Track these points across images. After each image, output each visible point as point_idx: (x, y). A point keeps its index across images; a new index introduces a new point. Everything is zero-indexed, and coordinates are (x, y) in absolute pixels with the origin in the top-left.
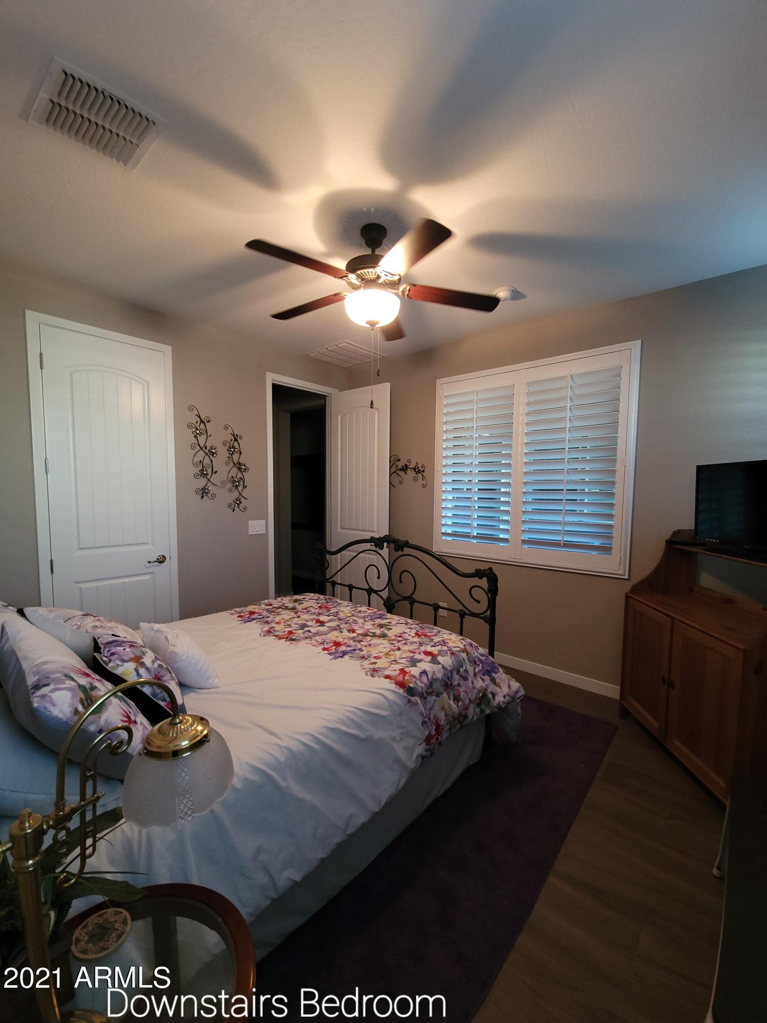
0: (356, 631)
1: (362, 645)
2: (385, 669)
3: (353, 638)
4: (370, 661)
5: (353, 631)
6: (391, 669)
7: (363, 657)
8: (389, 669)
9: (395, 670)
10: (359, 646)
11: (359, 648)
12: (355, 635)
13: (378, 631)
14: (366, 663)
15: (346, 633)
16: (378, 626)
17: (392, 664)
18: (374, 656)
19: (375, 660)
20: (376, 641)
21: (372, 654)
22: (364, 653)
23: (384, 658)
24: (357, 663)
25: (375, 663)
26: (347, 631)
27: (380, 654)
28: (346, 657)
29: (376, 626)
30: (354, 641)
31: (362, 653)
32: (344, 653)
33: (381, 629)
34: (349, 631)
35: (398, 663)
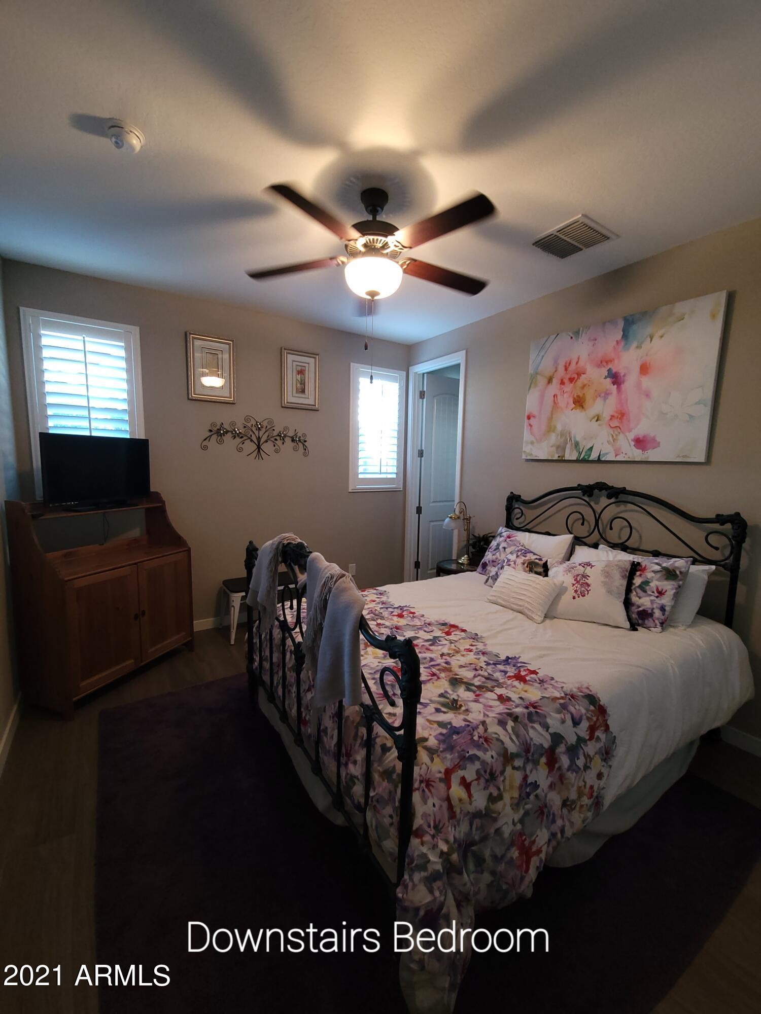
0: (496, 697)
1: (486, 670)
2: (463, 638)
3: (500, 685)
4: (477, 649)
5: (501, 698)
6: (459, 637)
7: (484, 653)
8: (460, 637)
9: (455, 634)
10: (490, 669)
11: (490, 667)
12: (499, 691)
13: (463, 694)
14: (480, 646)
15: (514, 697)
16: (461, 706)
17: (455, 641)
18: (472, 653)
19: (471, 648)
20: (467, 674)
21: (474, 654)
22: (483, 658)
23: (462, 649)
24: (491, 648)
25: (472, 645)
26: (512, 699)
27: (465, 653)
28: (503, 657)
29: (463, 708)
30: (498, 681)
31: (486, 659)
32: (507, 661)
33: (456, 698)
34: (509, 699)
35: (450, 640)
